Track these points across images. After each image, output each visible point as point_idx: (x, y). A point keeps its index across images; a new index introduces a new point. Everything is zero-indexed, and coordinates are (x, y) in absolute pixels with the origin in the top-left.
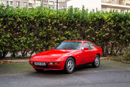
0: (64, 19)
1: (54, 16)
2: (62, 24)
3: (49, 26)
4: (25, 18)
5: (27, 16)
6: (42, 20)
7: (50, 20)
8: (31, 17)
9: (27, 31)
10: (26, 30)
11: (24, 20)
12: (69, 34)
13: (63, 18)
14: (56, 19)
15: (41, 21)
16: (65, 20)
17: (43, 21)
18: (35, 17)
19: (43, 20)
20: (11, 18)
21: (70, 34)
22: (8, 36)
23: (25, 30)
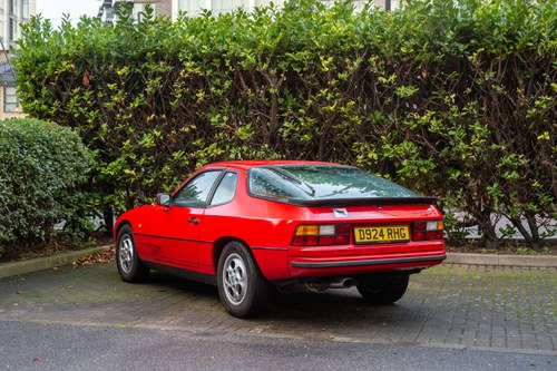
0: (403, 50)
1: (352, 41)
2: (393, 77)
3: (324, 92)
4: (217, 57)
5: (225, 52)
6: (294, 62)
7: (330, 59)
8: (243, 54)
9: (225, 118)
10: (223, 114)
11: (214, 68)
12: (428, 125)
13: (400, 46)
14: (360, 51)
15: (290, 68)
16: (408, 54)
17: (299, 66)
18: (266, 49)
19: (301, 64)
20: (162, 63)
21: (435, 125)
22: (147, 141)
23: (219, 116)
